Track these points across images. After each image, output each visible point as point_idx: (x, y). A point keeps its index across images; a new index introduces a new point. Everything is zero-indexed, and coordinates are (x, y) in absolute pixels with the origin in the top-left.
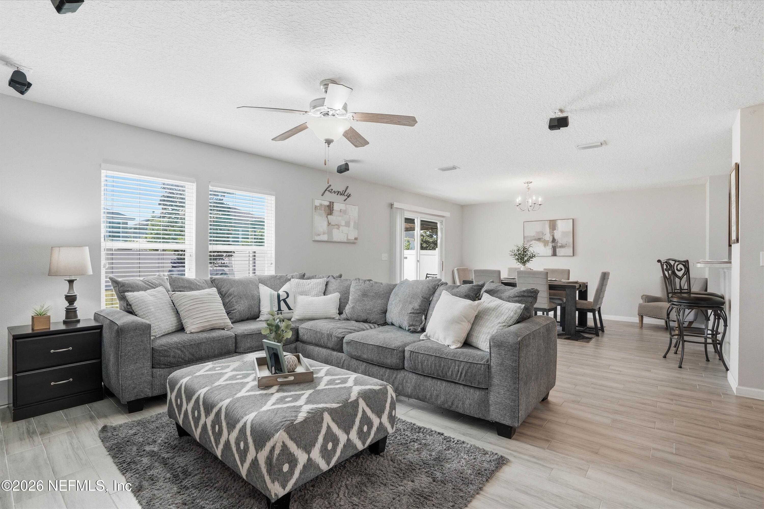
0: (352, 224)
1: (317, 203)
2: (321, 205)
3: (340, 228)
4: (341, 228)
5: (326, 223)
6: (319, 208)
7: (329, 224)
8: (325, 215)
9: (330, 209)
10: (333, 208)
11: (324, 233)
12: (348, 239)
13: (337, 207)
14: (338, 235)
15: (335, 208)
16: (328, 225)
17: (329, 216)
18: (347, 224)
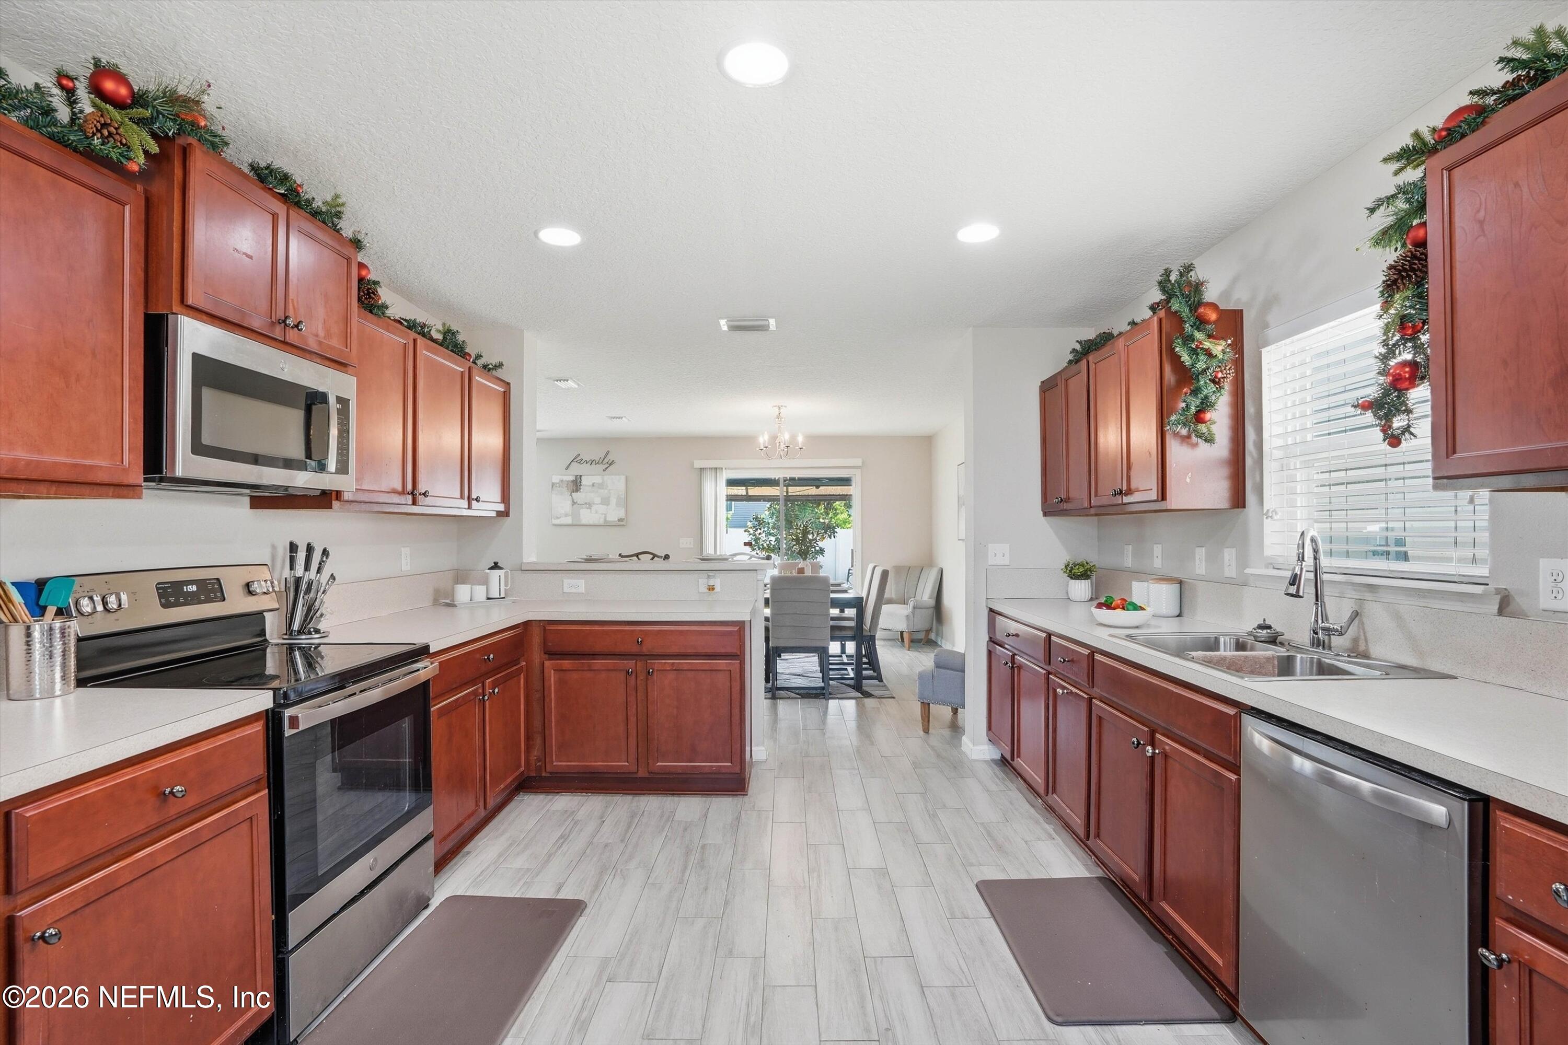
0: (613, 501)
1: (556, 479)
2: (562, 481)
3: (592, 508)
4: (594, 508)
5: (569, 503)
6: (558, 485)
7: (574, 503)
8: (567, 494)
9: (576, 484)
10: (580, 482)
11: (566, 515)
12: (605, 520)
13: (585, 481)
14: (586, 516)
15: (583, 482)
16: (573, 505)
17: (574, 494)
18: (606, 501)
